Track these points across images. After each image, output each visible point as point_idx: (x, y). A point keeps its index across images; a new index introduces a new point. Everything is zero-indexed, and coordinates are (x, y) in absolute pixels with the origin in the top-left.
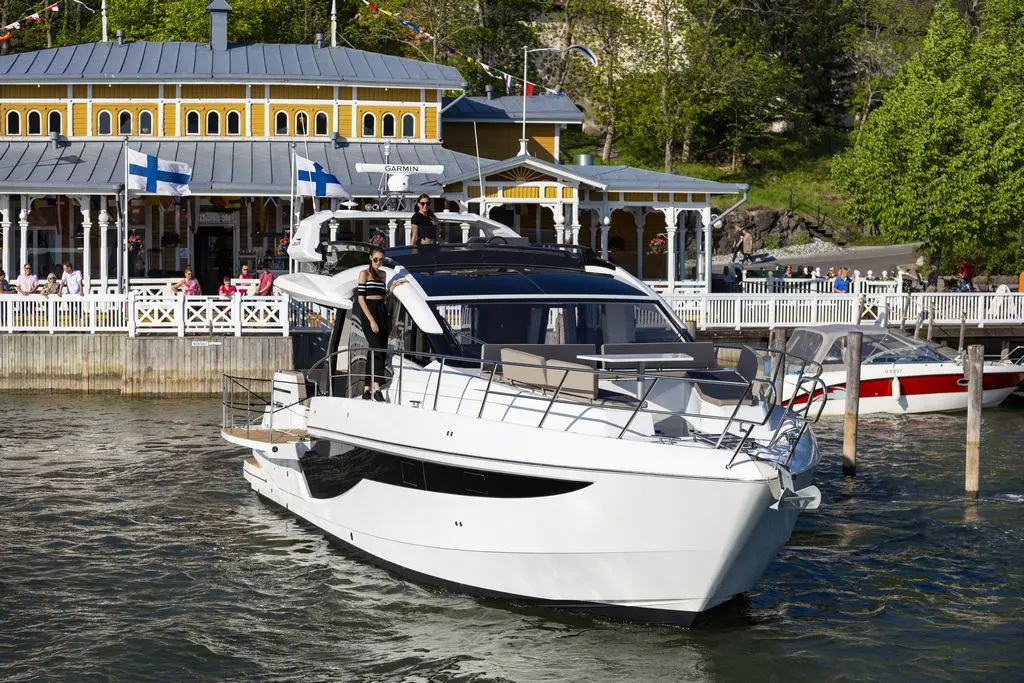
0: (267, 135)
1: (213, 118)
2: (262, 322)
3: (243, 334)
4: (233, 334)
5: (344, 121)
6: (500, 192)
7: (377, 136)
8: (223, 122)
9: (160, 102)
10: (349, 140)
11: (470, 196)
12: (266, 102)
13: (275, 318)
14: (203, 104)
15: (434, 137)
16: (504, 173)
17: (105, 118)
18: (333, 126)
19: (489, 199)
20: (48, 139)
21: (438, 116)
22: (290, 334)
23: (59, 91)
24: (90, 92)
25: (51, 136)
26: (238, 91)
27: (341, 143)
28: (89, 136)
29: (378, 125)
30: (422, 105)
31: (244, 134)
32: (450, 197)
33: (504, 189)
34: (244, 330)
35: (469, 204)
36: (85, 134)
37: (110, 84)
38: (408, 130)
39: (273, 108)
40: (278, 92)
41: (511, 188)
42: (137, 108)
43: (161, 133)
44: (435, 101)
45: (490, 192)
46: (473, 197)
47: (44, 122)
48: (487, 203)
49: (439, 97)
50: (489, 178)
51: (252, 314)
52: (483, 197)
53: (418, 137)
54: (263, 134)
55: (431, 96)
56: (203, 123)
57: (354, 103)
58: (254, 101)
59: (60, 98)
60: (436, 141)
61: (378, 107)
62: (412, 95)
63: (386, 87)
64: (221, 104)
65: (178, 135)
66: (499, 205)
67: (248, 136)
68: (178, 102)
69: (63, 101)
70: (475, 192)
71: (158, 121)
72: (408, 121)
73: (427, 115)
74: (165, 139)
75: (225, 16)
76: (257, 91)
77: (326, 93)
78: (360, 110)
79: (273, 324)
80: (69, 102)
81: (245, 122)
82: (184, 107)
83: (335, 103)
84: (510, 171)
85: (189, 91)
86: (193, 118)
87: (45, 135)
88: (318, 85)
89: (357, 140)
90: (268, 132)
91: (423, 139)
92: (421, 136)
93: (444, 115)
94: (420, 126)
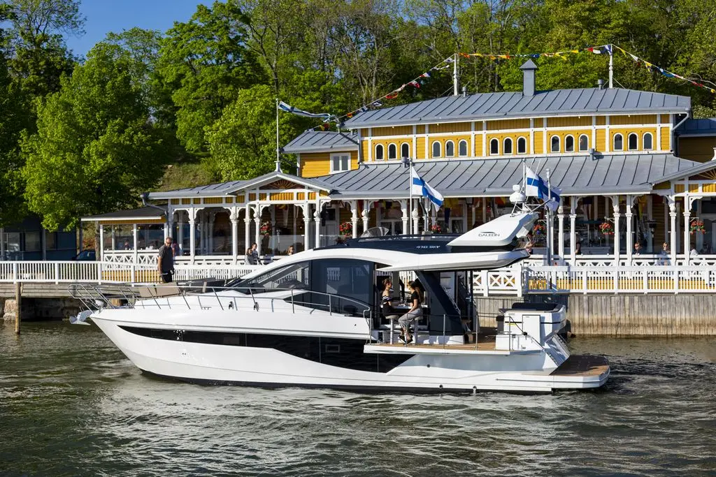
0: (545, 153)
1: (508, 143)
2: (502, 286)
3: (489, 295)
4: (482, 295)
5: (600, 140)
6: (700, 188)
7: (625, 151)
8: (515, 146)
9: (472, 133)
10: (603, 154)
11: (676, 192)
12: (544, 130)
13: (512, 284)
14: (501, 134)
15: (668, 149)
16: (703, 174)
17: (437, 146)
18: (592, 144)
19: (691, 194)
20: (400, 162)
21: (670, 133)
22: (523, 295)
23: (407, 130)
24: (427, 129)
25: (403, 159)
26: (524, 123)
27: (597, 156)
28: (426, 159)
29: (625, 142)
30: (658, 126)
31: (529, 153)
32: (660, 193)
33: (704, 185)
34: (490, 292)
35: (676, 197)
36: (424, 157)
37: (438, 123)
38: (648, 145)
39: (549, 134)
40: (552, 122)
41: (710, 184)
42: (457, 138)
43: (473, 154)
44: (668, 122)
45: (693, 188)
46: (679, 192)
47: (399, 151)
48: (690, 196)
49: (671, 119)
50: (691, 178)
51: (496, 280)
52: (687, 192)
53: (655, 149)
54: (542, 152)
55: (664, 119)
56: (501, 146)
57: (607, 127)
58: (536, 129)
59: (408, 134)
60: (669, 151)
61: (624, 129)
62: (651, 119)
63: (629, 115)
64: (513, 133)
65: (484, 156)
66: (700, 198)
67: (532, 154)
68: (484, 133)
69: (410, 136)
70: (680, 189)
71: (471, 147)
72: (648, 138)
73: (662, 133)
74: (476, 158)
75: (532, 72)
76: (538, 122)
77: (586, 121)
78: (612, 132)
79: (509, 288)
80: (413, 137)
81: (530, 145)
82: (488, 136)
83: (593, 128)
84: (708, 172)
85: (491, 125)
86: (494, 144)
87: (399, 159)
88: (579, 116)
89: (609, 153)
90: (545, 151)
91: (659, 151)
92: (657, 148)
93: (675, 133)
94: (657, 140)
